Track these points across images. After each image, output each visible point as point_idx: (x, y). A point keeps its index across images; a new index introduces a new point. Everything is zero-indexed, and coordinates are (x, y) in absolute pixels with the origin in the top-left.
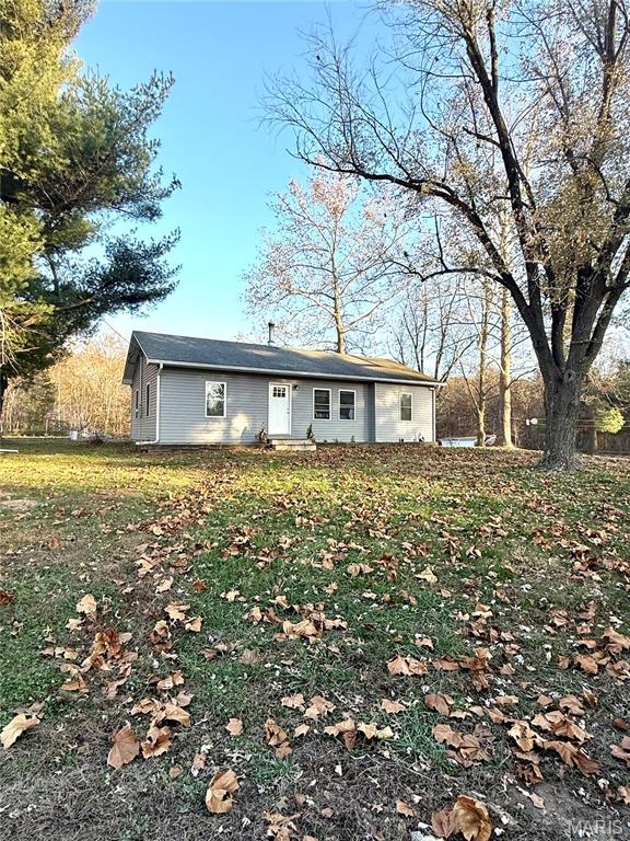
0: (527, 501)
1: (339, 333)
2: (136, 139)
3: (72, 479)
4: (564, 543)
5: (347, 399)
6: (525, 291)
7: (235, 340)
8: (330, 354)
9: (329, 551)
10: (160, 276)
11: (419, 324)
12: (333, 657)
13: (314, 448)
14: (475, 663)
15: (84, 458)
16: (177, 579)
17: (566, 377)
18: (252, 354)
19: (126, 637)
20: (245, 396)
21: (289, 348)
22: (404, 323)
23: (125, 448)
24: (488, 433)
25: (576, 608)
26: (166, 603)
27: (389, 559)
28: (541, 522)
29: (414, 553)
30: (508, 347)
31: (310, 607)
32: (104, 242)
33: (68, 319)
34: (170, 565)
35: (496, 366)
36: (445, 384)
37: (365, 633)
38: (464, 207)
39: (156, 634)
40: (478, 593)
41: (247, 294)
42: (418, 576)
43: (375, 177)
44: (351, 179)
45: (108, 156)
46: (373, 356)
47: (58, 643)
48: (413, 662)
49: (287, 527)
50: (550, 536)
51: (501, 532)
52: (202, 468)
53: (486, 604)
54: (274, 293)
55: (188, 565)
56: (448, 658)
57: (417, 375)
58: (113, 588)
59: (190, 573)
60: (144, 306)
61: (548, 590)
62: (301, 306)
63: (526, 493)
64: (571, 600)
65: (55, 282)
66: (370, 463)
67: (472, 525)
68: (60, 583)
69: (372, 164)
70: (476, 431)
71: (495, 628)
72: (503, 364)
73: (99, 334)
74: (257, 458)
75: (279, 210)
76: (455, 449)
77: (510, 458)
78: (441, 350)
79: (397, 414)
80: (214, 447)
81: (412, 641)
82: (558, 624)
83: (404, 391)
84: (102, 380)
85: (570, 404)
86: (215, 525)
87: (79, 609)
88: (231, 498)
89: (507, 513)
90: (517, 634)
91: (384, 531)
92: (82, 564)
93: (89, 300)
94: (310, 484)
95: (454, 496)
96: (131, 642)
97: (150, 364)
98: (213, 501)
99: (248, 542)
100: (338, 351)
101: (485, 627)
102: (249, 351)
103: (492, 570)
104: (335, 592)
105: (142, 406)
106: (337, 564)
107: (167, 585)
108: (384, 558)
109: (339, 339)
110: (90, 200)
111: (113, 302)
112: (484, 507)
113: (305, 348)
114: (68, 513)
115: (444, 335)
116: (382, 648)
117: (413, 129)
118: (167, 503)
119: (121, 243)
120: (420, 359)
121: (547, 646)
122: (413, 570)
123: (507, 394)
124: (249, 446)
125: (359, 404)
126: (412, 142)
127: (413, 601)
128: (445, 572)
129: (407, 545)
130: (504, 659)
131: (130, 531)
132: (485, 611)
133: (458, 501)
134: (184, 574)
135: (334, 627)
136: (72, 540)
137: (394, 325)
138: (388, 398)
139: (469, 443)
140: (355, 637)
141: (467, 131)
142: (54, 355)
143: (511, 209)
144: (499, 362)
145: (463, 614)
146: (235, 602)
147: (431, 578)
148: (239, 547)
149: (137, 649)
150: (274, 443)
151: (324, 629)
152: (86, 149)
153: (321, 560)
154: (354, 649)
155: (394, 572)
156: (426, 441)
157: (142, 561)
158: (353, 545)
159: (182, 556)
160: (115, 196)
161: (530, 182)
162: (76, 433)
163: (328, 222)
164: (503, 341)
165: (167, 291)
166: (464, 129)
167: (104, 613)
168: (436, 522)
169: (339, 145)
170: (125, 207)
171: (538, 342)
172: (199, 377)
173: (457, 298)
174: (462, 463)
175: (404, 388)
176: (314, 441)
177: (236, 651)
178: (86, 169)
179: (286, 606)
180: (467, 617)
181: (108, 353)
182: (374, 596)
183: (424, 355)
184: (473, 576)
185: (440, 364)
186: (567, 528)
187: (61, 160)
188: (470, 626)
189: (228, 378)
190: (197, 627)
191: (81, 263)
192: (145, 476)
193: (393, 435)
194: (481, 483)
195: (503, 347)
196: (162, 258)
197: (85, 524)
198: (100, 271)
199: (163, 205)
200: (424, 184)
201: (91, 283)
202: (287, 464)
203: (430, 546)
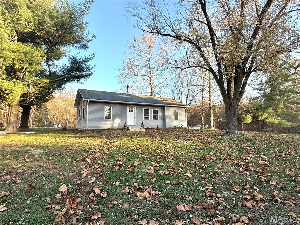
0: (221, 147)
1: (152, 89)
2: (80, 21)
3: (56, 142)
4: (236, 162)
5: (155, 112)
6: (217, 74)
7: (114, 92)
8: (149, 96)
9: (152, 166)
10: (88, 69)
11: (180, 86)
12: (157, 205)
13: (144, 130)
14: (208, 205)
15: (60, 135)
16: (97, 178)
17: (233, 103)
18: (121, 97)
19: (78, 200)
20: (119, 112)
21: (134, 95)
22: (175, 86)
23: (75, 131)
24: (205, 124)
25: (242, 185)
26: (93, 187)
27: (174, 169)
28: (227, 154)
29: (183, 166)
30: (211, 94)
31: (147, 187)
32: (68, 57)
33: (54, 85)
34: (94, 173)
35: (207, 101)
36: (190, 107)
37: (168, 196)
38: (195, 45)
39: (90, 198)
40: (207, 180)
41: (119, 76)
42: (185, 175)
43: (164, 35)
44: (156, 35)
45: (70, 27)
46: (164, 97)
47: (53, 203)
48: (186, 206)
49: (136, 158)
50: (230, 159)
51: (213, 158)
52: (104, 138)
53: (210, 184)
54: (129, 75)
55: (101, 173)
56: (199, 204)
57: (180, 104)
58: (73, 182)
59: (101, 176)
60: (82, 80)
61: (232, 178)
62: (138, 80)
63: (221, 144)
64: (240, 182)
65: (50, 71)
66: (164, 135)
67: (203, 156)
68: (53, 181)
69: (163, 30)
70: (201, 123)
71: (214, 193)
72: (210, 100)
73: (65, 90)
74: (124, 134)
75: (130, 46)
76: (194, 130)
77: (213, 132)
78: (188, 95)
79: (173, 118)
80: (108, 130)
81: (185, 198)
82: (237, 190)
83: (176, 109)
84: (66, 107)
85: (234, 113)
86: (110, 158)
87: (60, 190)
88: (115, 148)
89: (215, 151)
90: (222, 195)
91: (171, 159)
92: (61, 173)
93: (62, 78)
94: (144, 143)
95: (195, 146)
96: (80, 202)
97: (84, 100)
98: (109, 149)
99: (122, 164)
100: (152, 95)
101: (211, 192)
102: (120, 95)
103: (211, 172)
104: (155, 182)
105: (81, 116)
106: (156, 171)
107: (93, 180)
108: (172, 168)
109: (152, 91)
110: (63, 42)
111: (71, 79)
112: (206, 149)
113: (140, 94)
114: (55, 155)
115: (189, 90)
116: (174, 201)
117: (177, 19)
118: (92, 150)
119: (74, 58)
120: (180, 98)
121: (233, 199)
122: (183, 172)
123: (212, 110)
124: (120, 130)
125: (160, 114)
126: (177, 23)
127: (184, 184)
128: (195, 173)
129: (180, 163)
130: (219, 204)
131: (78, 161)
132: (210, 187)
133: (197, 148)
134: (99, 176)
135: (156, 194)
136: (57, 165)
137: (171, 86)
138: (170, 112)
139: (199, 128)
140: (164, 197)
141: (196, 19)
142: (49, 98)
143: (212, 46)
144: (208, 99)
145: (202, 188)
146: (119, 186)
147: (190, 175)
148: (119, 166)
149: (83, 204)
150: (129, 128)
151: (153, 195)
152: (62, 24)
153: (150, 170)
154: (164, 202)
155: (176, 173)
156: (184, 127)
157: (83, 172)
158: (161, 164)
159: (98, 169)
160: (72, 41)
161: (218, 37)
162: (56, 126)
163: (147, 50)
164: (209, 91)
165: (91, 74)
166: (195, 19)
167: (70, 191)
168: (190, 155)
169: (151, 24)
170: (76, 45)
171: (222, 91)
172: (102, 105)
173: (193, 77)
174: (197, 135)
175: (175, 108)
176: (144, 128)
177: (120, 204)
178: (62, 32)
179: (138, 187)
180: (204, 189)
181: (68, 96)
182: (170, 182)
183: (182, 97)
184: (204, 174)
185: (188, 100)
186: (236, 156)
187: (53, 28)
188: (205, 192)
189: (112, 105)
190: (105, 195)
191: (59, 64)
192: (83, 141)
193: (172, 125)
194: (205, 141)
195: (210, 93)
196: (89, 63)
197: (61, 158)
198: (66, 67)
199: (89, 44)
200: (181, 38)
201: (63, 72)
202: (135, 135)
203: (189, 164)
